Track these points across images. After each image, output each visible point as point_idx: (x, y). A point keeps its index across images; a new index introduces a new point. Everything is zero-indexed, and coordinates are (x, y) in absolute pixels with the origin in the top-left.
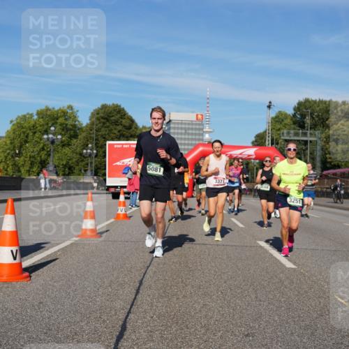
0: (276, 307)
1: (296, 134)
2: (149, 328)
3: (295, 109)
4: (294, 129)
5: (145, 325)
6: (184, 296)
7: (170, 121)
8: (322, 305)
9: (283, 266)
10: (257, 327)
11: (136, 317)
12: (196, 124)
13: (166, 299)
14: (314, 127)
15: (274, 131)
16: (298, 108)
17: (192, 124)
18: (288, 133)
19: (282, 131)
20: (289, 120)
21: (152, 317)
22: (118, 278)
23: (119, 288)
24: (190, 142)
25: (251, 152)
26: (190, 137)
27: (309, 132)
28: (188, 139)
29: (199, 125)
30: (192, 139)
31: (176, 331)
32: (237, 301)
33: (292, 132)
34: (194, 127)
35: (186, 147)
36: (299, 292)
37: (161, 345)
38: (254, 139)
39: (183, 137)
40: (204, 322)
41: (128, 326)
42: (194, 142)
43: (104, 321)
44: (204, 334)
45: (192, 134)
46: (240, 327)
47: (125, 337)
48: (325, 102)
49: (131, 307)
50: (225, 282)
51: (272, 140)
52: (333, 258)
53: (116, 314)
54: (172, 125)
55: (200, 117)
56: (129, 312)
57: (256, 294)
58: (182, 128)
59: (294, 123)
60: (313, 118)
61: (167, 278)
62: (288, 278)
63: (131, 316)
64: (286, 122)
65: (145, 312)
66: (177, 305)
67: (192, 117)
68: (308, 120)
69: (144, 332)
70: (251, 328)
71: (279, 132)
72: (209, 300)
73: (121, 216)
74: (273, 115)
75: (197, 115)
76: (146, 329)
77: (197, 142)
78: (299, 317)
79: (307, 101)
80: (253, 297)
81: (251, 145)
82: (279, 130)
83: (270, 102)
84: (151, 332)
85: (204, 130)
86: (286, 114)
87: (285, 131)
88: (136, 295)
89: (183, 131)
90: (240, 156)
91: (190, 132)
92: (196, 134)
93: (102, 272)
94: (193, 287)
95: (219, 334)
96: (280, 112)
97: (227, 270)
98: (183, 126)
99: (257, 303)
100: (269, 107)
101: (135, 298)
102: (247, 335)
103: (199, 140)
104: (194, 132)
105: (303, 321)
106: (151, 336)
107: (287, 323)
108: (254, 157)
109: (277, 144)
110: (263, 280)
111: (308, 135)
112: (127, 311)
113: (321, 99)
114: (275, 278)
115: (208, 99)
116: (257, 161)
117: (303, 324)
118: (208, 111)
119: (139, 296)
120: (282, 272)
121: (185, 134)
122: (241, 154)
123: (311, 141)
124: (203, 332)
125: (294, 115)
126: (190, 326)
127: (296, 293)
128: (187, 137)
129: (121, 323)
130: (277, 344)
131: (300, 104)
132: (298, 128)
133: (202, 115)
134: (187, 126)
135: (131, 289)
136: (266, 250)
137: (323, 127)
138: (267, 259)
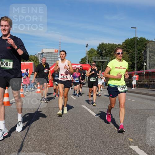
0: (90, 134)
1: (99, 59)
2: (33, 145)
3: (98, 48)
5: (31, 144)
6: (50, 131)
7: (43, 53)
8: (110, 132)
10: (81, 143)
11: (28, 141)
13: (41, 132)
14: (106, 55)
15: (89, 57)
17: (53, 54)
18: (95, 58)
20: (95, 52)
21: (35, 141)
24: (52, 62)
26: (52, 60)
27: (104, 57)
29: (56, 54)
30: (53, 61)
31: (46, 146)
32: (73, 132)
33: (97, 57)
34: (54, 55)
36: (100, 127)
38: (80, 61)
39: (49, 60)
40: (58, 141)
41: (24, 145)
42: (54, 62)
43: (13, 143)
44: (58, 147)
45: (53, 59)
46: (74, 143)
47: (22, 150)
48: (111, 45)
49: (25, 136)
50: (68, 124)
51: (88, 61)
53: (18, 140)
54: (44, 55)
55: (56, 51)
56: (24, 139)
57: (81, 128)
59: (98, 54)
60: (106, 51)
62: (95, 121)
63: (25, 140)
65: (32, 138)
66: (46, 135)
67: (53, 51)
68: (104, 52)
69: (31, 147)
70: (79, 143)
71: (91, 58)
72: (61, 132)
74: (89, 50)
75: (55, 50)
78: (100, 138)
79: (103, 44)
80: (80, 130)
81: (79, 63)
82: (91, 56)
83: (87, 45)
84: (34, 147)
86: (94, 50)
87: (94, 57)
88: (28, 131)
89: (49, 57)
91: (52, 57)
93: (12, 121)
94: (53, 126)
95: (65, 147)
96: (92, 49)
97: (68, 119)
98: (49, 55)
99: (82, 132)
100: (87, 46)
102: (77, 147)
104: (54, 57)
106: (35, 149)
107: (95, 141)
109: (91, 63)
111: (104, 59)
112: (23, 138)
113: (109, 43)
114: (89, 121)
115: (60, 43)
117: (101, 141)
118: (60, 48)
119: (29, 131)
120: (93, 119)
121: (50, 58)
122: (74, 67)
123: (105, 62)
125: (98, 50)
126: (52, 144)
127: (98, 127)
128: (51, 60)
129: (20, 144)
130: (90, 150)
131: (100, 45)
132: (99, 56)
134: (51, 55)
136: (85, 109)
137: (110, 55)
138: (86, 113)
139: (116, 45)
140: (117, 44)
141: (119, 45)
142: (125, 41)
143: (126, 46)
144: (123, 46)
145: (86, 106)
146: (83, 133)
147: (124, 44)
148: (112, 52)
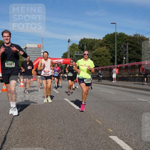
0: (72, 126)
1: (80, 53)
2: (16, 138)
3: (79, 43)
4: (79, 51)
5: (15, 137)
6: (32, 123)
7: (26, 48)
8: (91, 124)
9: (75, 108)
10: (64, 134)
11: (11, 134)
12: (37, 49)
13: (24, 125)
15: (71, 52)
16: (81, 42)
17: (36, 49)
18: (77, 53)
19: (74, 52)
20: (77, 47)
22: (3, 117)
23: (3, 121)
25: (61, 61)
28: (34, 56)
29: (39, 49)
31: (29, 138)
32: (55, 124)
33: (79, 52)
35: (34, 59)
37: (22, 145)
38: (63, 55)
39: (32, 54)
40: (41, 134)
41: (7, 138)
42: (37, 57)
44: (41, 139)
45: (36, 53)
46: (56, 135)
47: (6, 143)
48: (92, 39)
49: (9, 129)
50: (50, 117)
51: (70, 56)
52: (95, 104)
53: (1, 133)
54: (27, 50)
55: (39, 46)
56: (8, 132)
58: (31, 51)
59: (80, 48)
60: (87, 46)
61: (25, 116)
62: (77, 113)
63: (9, 133)
64: (76, 48)
65: (15, 131)
66: (29, 128)
68: (85, 47)
69: (14, 140)
70: (61, 135)
71: (73, 52)
72: (43, 124)
73: (5, 90)
74: (71, 45)
75: (38, 45)
76: (15, 139)
77: (38, 57)
78: (81, 129)
79: (84, 39)
80: (62, 122)
81: (61, 58)
82: (73, 51)
83: (69, 40)
84: (18, 140)
85: (41, 52)
86: (76, 45)
87: (76, 52)
88: (11, 124)
89: (32, 52)
90: (56, 62)
91: (35, 52)
92: (37, 53)
94: (36, 119)
95: (48, 139)
96: (73, 44)
97: (51, 111)
98: (32, 50)
100: (69, 41)
101: (10, 126)
102: (59, 138)
103: (39, 56)
105: (83, 131)
106: (18, 142)
107: (76, 132)
108: (62, 63)
109: (72, 57)
110: (66, 115)
112: (7, 131)
113: (90, 38)
114: (71, 114)
115: (43, 38)
116: (64, 65)
117: (83, 132)
118: (43, 43)
122: (57, 62)
124: (40, 138)
125: (79, 45)
126: (35, 136)
127: (80, 119)
128: (34, 54)
129: (4, 137)
130: (72, 141)
131: (81, 40)
132: (81, 50)
133: (40, 45)
134: (34, 50)
135: (9, 122)
136: (68, 102)
137: (91, 50)
138: (68, 106)
139: (96, 39)
140: (98, 39)
141: (100, 40)
142: (106, 36)
143: (106, 41)
144: (103, 41)
145: (68, 99)
146: (65, 125)
147: (104, 39)
148: (93, 47)
